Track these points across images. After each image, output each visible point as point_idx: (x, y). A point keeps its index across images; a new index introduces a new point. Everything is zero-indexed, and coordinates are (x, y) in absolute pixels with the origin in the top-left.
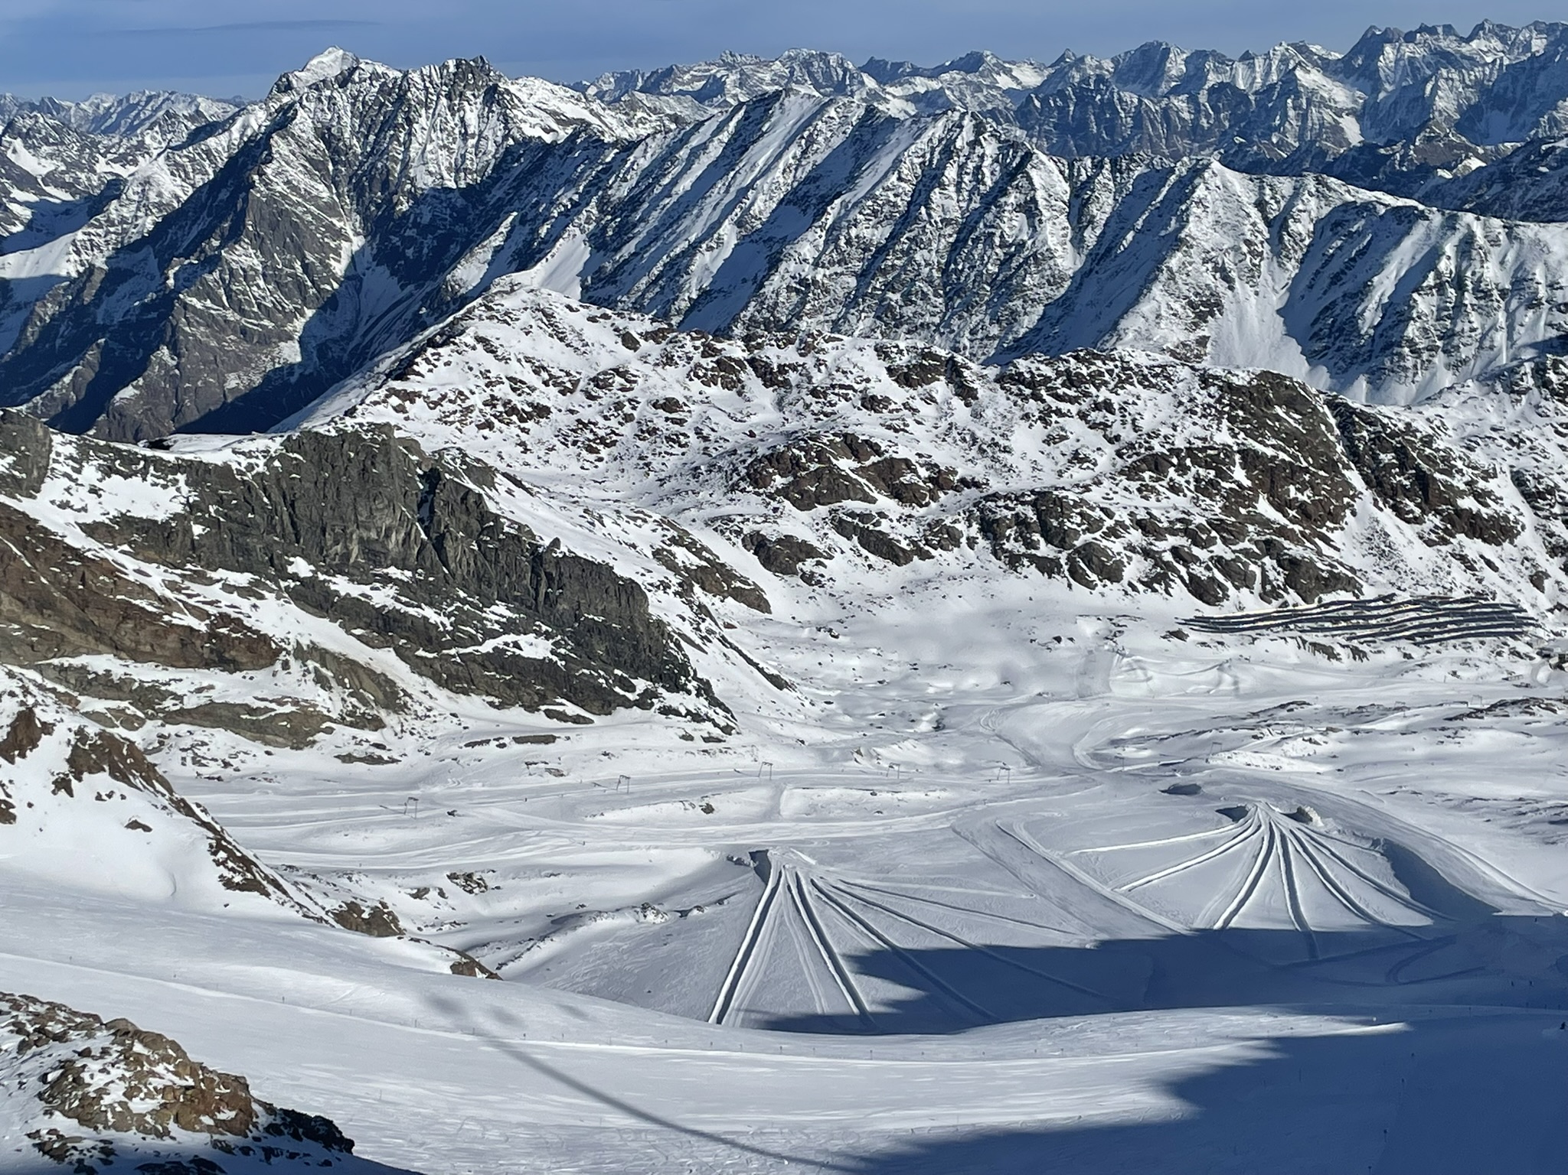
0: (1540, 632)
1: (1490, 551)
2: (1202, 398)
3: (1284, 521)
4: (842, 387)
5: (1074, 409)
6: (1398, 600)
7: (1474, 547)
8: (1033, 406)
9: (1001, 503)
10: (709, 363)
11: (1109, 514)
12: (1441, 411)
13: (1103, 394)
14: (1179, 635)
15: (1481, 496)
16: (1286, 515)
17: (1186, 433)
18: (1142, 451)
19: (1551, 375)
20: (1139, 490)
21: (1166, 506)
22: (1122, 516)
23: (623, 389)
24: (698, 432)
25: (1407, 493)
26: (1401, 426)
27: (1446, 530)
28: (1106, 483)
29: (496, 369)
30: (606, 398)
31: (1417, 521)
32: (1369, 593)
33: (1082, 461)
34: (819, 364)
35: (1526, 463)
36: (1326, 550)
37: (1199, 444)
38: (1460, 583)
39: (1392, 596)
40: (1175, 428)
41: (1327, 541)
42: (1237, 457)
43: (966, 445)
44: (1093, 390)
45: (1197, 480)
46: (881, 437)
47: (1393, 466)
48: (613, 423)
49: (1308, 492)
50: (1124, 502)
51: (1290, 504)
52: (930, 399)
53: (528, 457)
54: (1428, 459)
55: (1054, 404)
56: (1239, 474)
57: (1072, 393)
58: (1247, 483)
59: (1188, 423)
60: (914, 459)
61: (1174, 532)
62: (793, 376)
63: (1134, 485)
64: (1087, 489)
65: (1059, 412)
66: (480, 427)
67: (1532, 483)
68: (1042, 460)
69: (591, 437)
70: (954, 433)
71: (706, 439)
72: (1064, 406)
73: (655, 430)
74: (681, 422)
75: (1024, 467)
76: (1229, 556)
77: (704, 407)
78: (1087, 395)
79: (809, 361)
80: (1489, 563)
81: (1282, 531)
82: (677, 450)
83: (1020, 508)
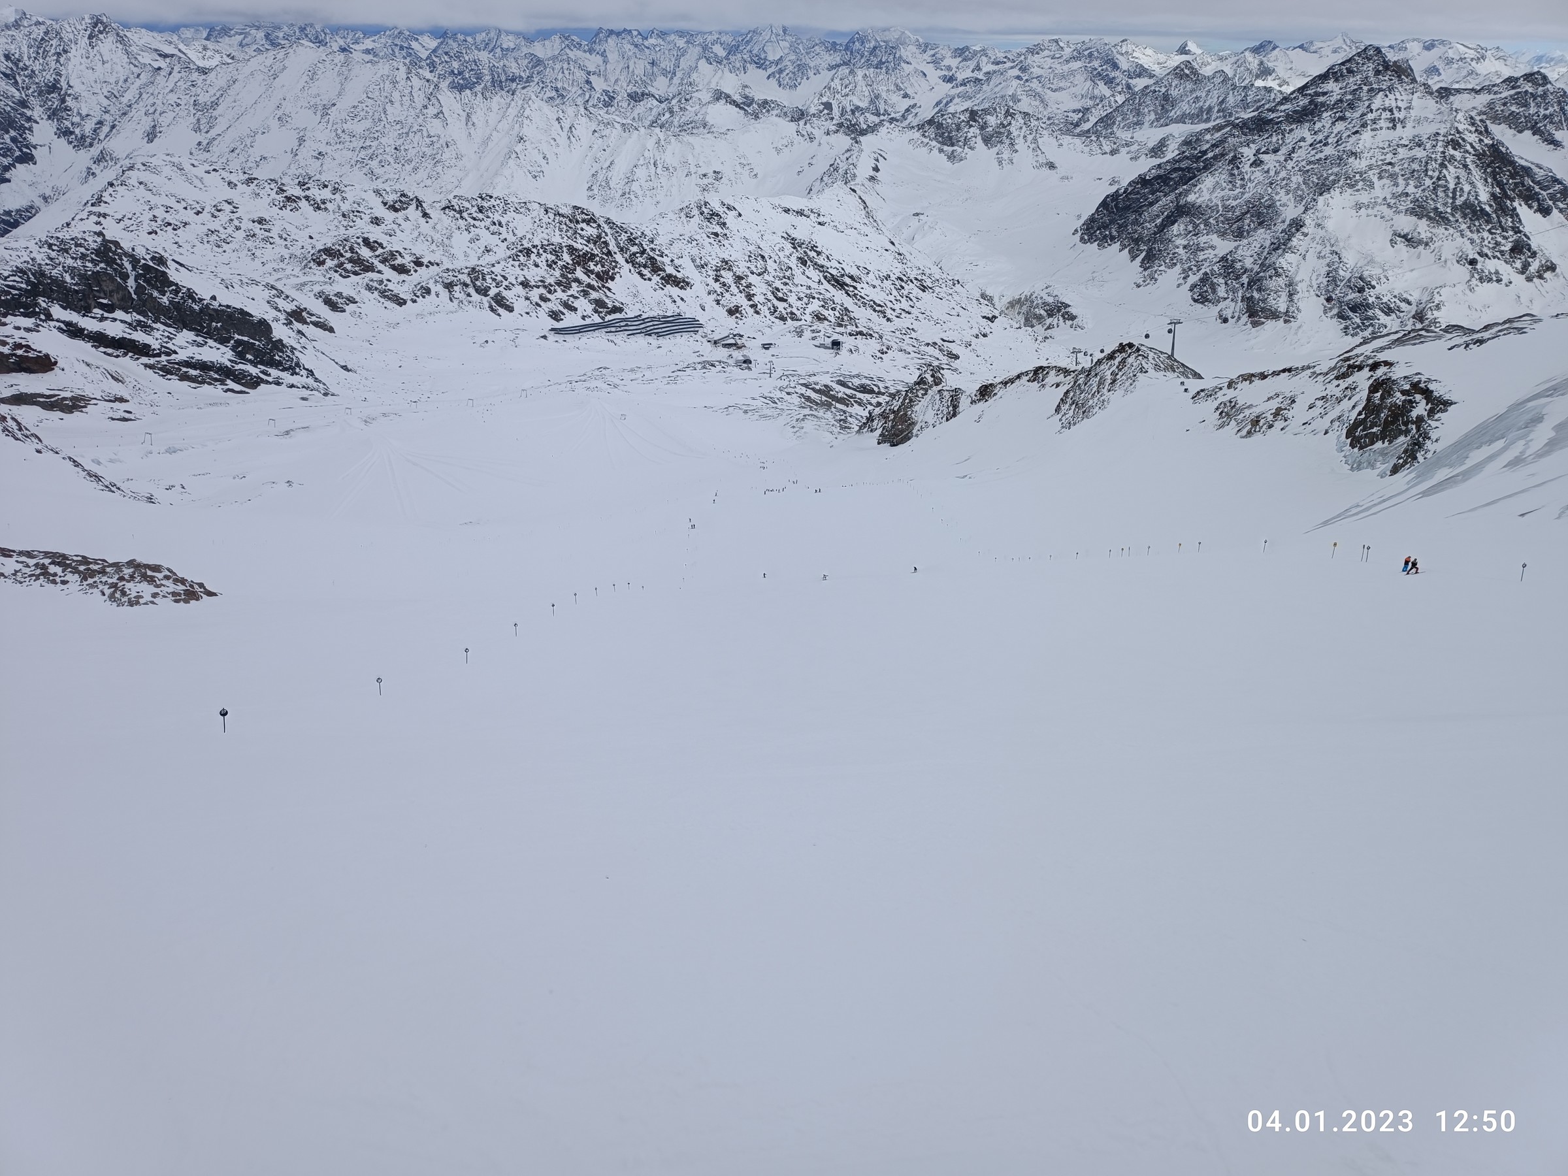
0: (705, 331)
1: (682, 293)
2: (545, 219)
3: (588, 280)
4: (358, 212)
5: (482, 224)
6: (643, 317)
7: (675, 291)
8: (461, 223)
9: (450, 273)
10: (280, 198)
11: (506, 279)
12: (657, 227)
13: (497, 217)
14: (545, 337)
15: (676, 268)
16: (589, 277)
17: (540, 237)
18: (519, 246)
19: (703, 209)
20: (519, 266)
21: (533, 275)
22: (512, 279)
23: (233, 212)
24: (281, 237)
25: (645, 266)
26: (639, 234)
27: (662, 284)
28: (503, 263)
29: (154, 200)
30: (223, 217)
31: (650, 279)
32: (631, 315)
33: (488, 251)
34: (344, 199)
35: (695, 252)
36: (608, 293)
37: (546, 243)
38: (671, 310)
39: (640, 316)
40: (533, 234)
41: (609, 289)
42: (565, 249)
43: (429, 243)
44: (490, 215)
45: (547, 261)
46: (383, 239)
47: (638, 253)
48: (230, 230)
49: (599, 266)
50: (512, 272)
51: (592, 272)
52: (407, 219)
53: (181, 250)
54: (653, 250)
55: (472, 222)
56: (567, 258)
57: (480, 216)
58: (571, 262)
59: (540, 231)
60: (402, 251)
61: (538, 287)
62: (328, 205)
63: (517, 263)
64: (493, 265)
65: (474, 226)
66: (150, 233)
67: (698, 260)
68: (468, 251)
69: (218, 239)
70: (422, 237)
71: (285, 240)
72: (477, 223)
73: (254, 235)
74: (269, 231)
75: (461, 256)
76: (565, 298)
77: (282, 222)
78: (488, 217)
79: (338, 196)
80: (682, 299)
81: (590, 286)
82: (268, 245)
83: (460, 276)
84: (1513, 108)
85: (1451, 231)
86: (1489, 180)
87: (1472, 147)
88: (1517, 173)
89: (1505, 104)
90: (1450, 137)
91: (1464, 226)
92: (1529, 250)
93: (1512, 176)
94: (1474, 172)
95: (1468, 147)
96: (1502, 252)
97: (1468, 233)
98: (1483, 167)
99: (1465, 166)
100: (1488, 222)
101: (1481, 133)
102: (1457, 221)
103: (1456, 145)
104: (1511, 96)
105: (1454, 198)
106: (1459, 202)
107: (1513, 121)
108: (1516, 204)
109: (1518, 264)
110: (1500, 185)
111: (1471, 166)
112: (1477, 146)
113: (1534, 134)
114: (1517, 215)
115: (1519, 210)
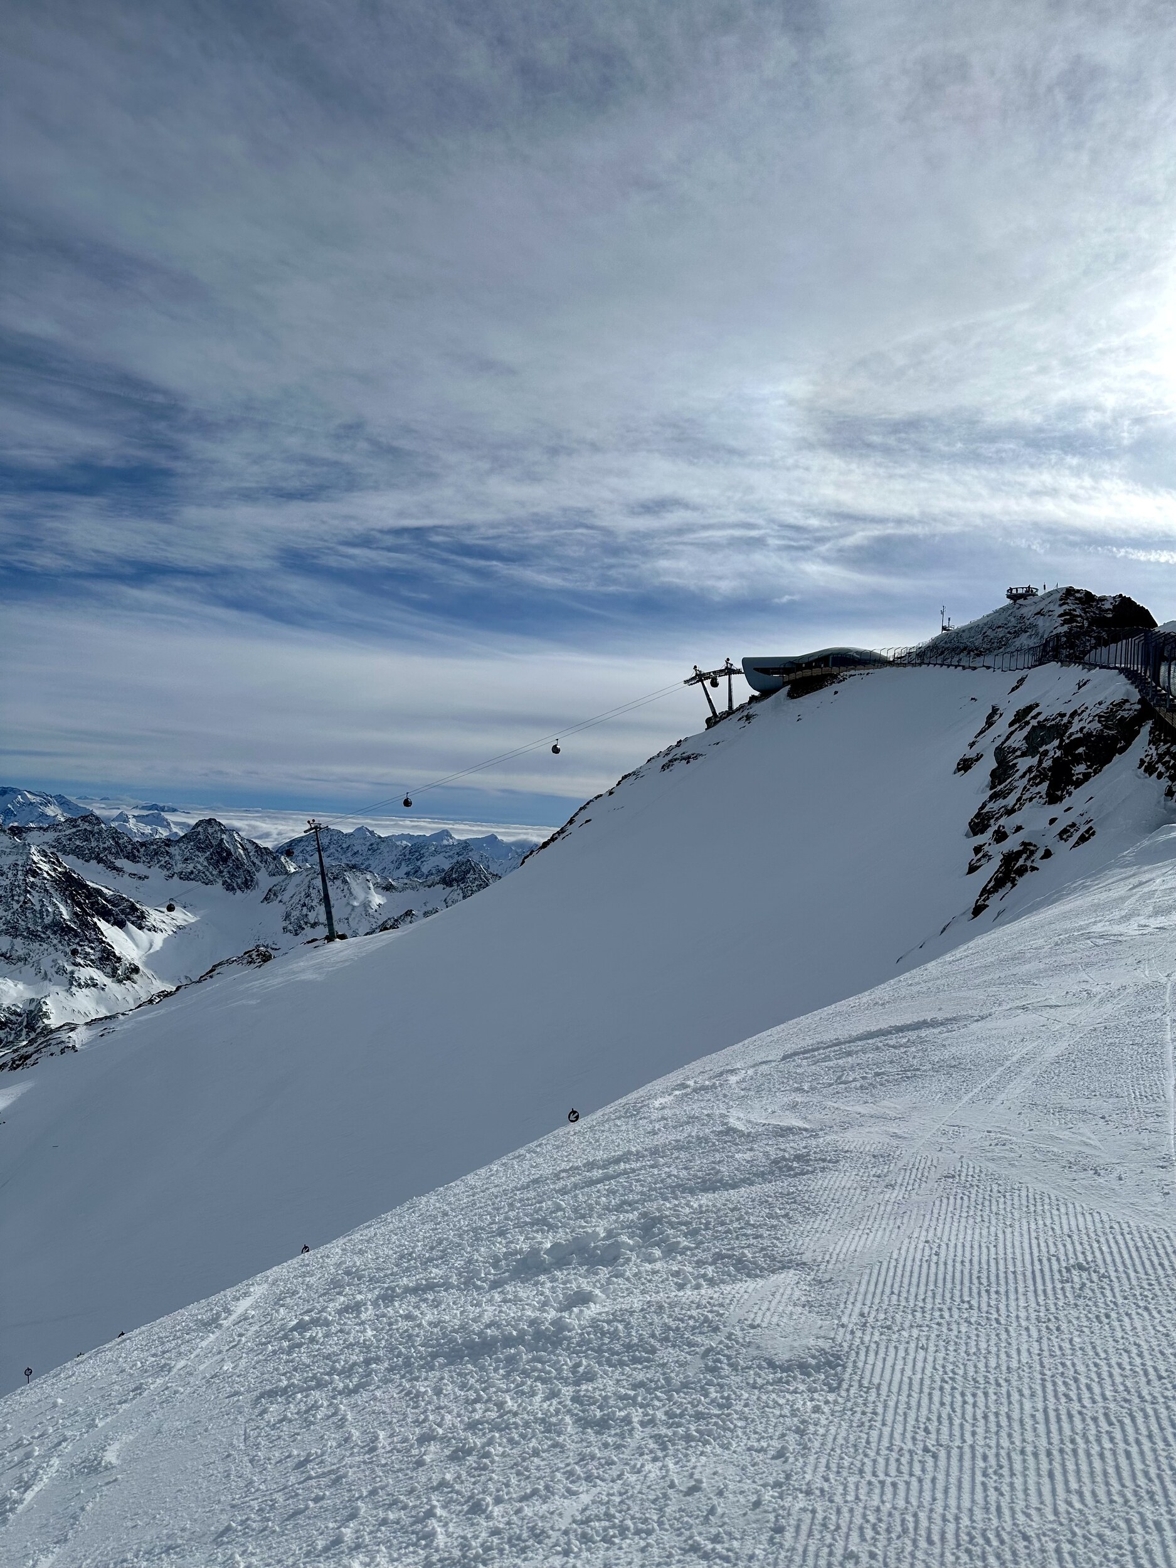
84: (78, 843)
85: (45, 946)
86: (69, 902)
87: (49, 874)
88: (91, 895)
89: (70, 840)
90: (28, 867)
91: (55, 942)
92: (115, 956)
93: (87, 897)
94: (54, 895)
95: (45, 875)
96: (91, 960)
97: (61, 947)
98: (62, 891)
99: (46, 891)
100: (76, 935)
101: (54, 863)
102: (49, 937)
103: (35, 874)
104: (74, 833)
105: (42, 918)
106: (48, 920)
107: (78, 852)
108: (95, 920)
109: (108, 970)
110: (79, 904)
111: (52, 891)
112: (53, 874)
113: (98, 863)
114: (99, 929)
115: (99, 924)
